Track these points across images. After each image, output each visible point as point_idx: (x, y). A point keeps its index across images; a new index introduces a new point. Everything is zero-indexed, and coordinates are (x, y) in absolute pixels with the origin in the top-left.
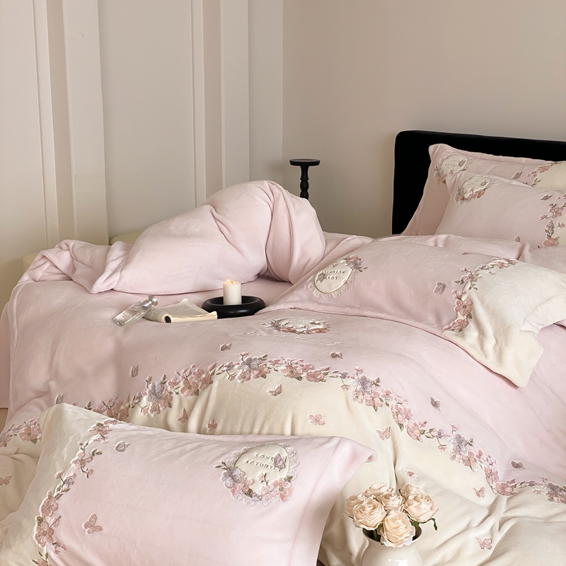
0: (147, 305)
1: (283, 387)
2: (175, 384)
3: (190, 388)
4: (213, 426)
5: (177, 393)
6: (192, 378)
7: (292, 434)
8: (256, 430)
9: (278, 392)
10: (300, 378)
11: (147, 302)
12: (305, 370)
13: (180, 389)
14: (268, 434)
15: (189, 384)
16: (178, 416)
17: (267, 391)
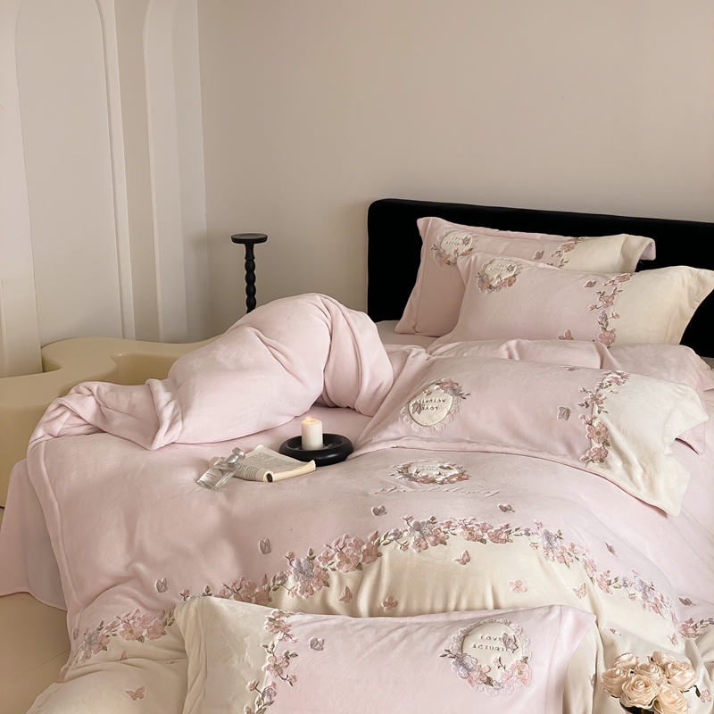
0: (234, 461)
1: (470, 553)
2: (327, 559)
3: (348, 562)
4: (392, 604)
5: (334, 570)
6: (348, 551)
7: (497, 607)
8: (452, 605)
9: (466, 560)
10: (483, 541)
11: (232, 457)
12: (484, 529)
13: (335, 564)
14: (469, 610)
15: (346, 557)
16: (340, 595)
17: (453, 560)
